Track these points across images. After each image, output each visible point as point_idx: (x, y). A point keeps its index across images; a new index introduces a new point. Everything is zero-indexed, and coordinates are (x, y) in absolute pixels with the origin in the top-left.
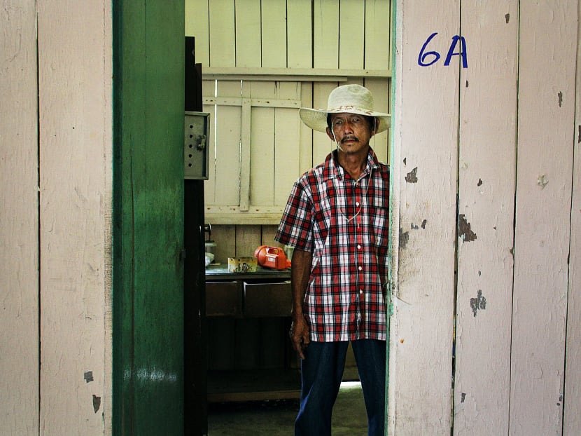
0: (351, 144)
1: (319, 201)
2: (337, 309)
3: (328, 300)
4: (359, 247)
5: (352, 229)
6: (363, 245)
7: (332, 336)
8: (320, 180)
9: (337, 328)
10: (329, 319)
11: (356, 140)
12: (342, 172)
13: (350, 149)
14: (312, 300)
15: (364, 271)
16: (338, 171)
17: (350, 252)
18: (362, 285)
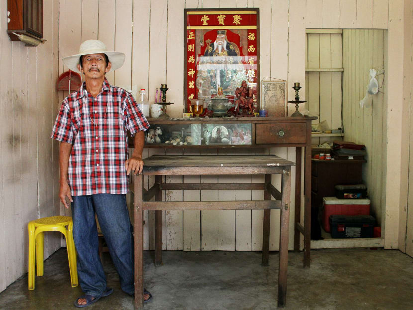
0: (96, 72)
1: (74, 111)
2: (84, 176)
3: (79, 170)
4: (97, 138)
5: (93, 127)
6: (99, 137)
7: (81, 192)
8: (75, 99)
9: (84, 187)
10: (79, 182)
11: (99, 71)
12: (86, 93)
13: (94, 76)
14: (70, 170)
15: (99, 153)
16: (85, 93)
17: (92, 141)
18: (98, 161)
